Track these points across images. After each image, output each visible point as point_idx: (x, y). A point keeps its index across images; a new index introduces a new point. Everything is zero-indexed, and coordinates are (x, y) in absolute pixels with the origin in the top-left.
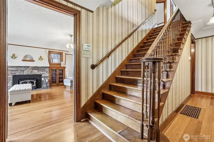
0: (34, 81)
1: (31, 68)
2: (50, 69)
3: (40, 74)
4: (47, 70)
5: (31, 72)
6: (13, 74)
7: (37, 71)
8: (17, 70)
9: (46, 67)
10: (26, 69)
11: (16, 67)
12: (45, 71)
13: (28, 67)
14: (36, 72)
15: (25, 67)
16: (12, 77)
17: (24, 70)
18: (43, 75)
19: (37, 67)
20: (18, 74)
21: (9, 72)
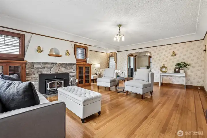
0: (62, 81)
1: (59, 65)
2: (77, 66)
3: (67, 72)
4: (74, 67)
5: (58, 71)
6: (39, 73)
7: (64, 68)
8: (44, 68)
10: (53, 66)
11: (42, 63)
13: (55, 64)
14: (63, 70)
15: (52, 63)
16: (38, 76)
17: (51, 68)
18: (70, 74)
19: (64, 63)
20: (44, 72)
21: (35, 71)
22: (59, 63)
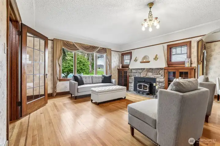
0: (147, 85)
1: (146, 70)
2: (166, 71)
3: (154, 77)
4: (162, 72)
5: (146, 75)
6: (135, 76)
7: (151, 73)
8: (137, 73)
9: (161, 69)
10: (142, 71)
11: (136, 69)
12: (160, 74)
13: (144, 69)
14: (150, 75)
15: (141, 69)
16: (134, 78)
17: (141, 73)
18: (157, 80)
19: (151, 68)
20: (137, 76)
21: (133, 74)
22: (147, 69)
